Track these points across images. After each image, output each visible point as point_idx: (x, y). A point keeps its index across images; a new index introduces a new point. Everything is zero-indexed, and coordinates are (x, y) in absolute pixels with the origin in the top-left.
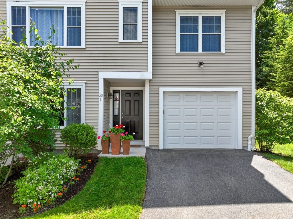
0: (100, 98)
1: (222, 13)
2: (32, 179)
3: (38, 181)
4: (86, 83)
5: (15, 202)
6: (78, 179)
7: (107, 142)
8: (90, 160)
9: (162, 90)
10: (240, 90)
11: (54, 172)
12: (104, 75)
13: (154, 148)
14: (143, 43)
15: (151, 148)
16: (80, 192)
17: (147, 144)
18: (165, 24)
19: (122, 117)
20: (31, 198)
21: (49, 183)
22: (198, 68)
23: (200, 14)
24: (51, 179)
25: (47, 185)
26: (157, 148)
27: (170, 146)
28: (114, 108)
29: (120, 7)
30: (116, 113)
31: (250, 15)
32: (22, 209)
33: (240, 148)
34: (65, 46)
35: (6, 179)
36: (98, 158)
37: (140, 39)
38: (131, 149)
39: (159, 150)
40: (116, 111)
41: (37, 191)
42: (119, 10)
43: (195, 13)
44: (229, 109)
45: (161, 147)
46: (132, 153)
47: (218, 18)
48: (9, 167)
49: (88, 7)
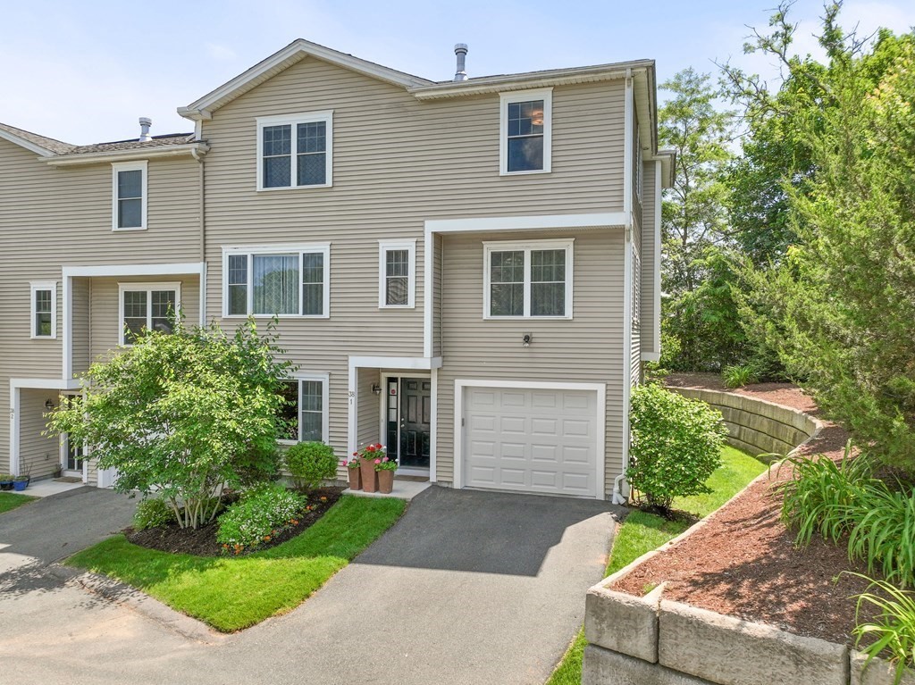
0: (350, 398)
1: (567, 246)
2: (236, 516)
3: (243, 519)
4: (330, 374)
5: (218, 540)
6: (296, 522)
7: (356, 470)
8: (325, 498)
9: (459, 383)
10: (600, 388)
11: (265, 511)
12: (357, 361)
13: (446, 485)
14: (418, 310)
15: (439, 484)
16: (297, 538)
17: (433, 479)
18: (466, 266)
19: (403, 425)
20: (233, 537)
21: (255, 522)
22: (521, 345)
23: (527, 248)
24: (258, 518)
25: (251, 524)
26: (450, 486)
27: (475, 483)
28: (388, 409)
29: (380, 251)
30: (393, 418)
31: (621, 247)
32: (224, 548)
33: (602, 498)
34: (300, 315)
35: (214, 514)
36: (341, 495)
37: (411, 304)
38: (396, 485)
39: (452, 490)
40: (393, 413)
41: (240, 530)
42: (380, 255)
43: (519, 245)
44: (586, 423)
45: (457, 485)
46: (397, 491)
47: (561, 255)
48: (218, 498)
49: (333, 252)
